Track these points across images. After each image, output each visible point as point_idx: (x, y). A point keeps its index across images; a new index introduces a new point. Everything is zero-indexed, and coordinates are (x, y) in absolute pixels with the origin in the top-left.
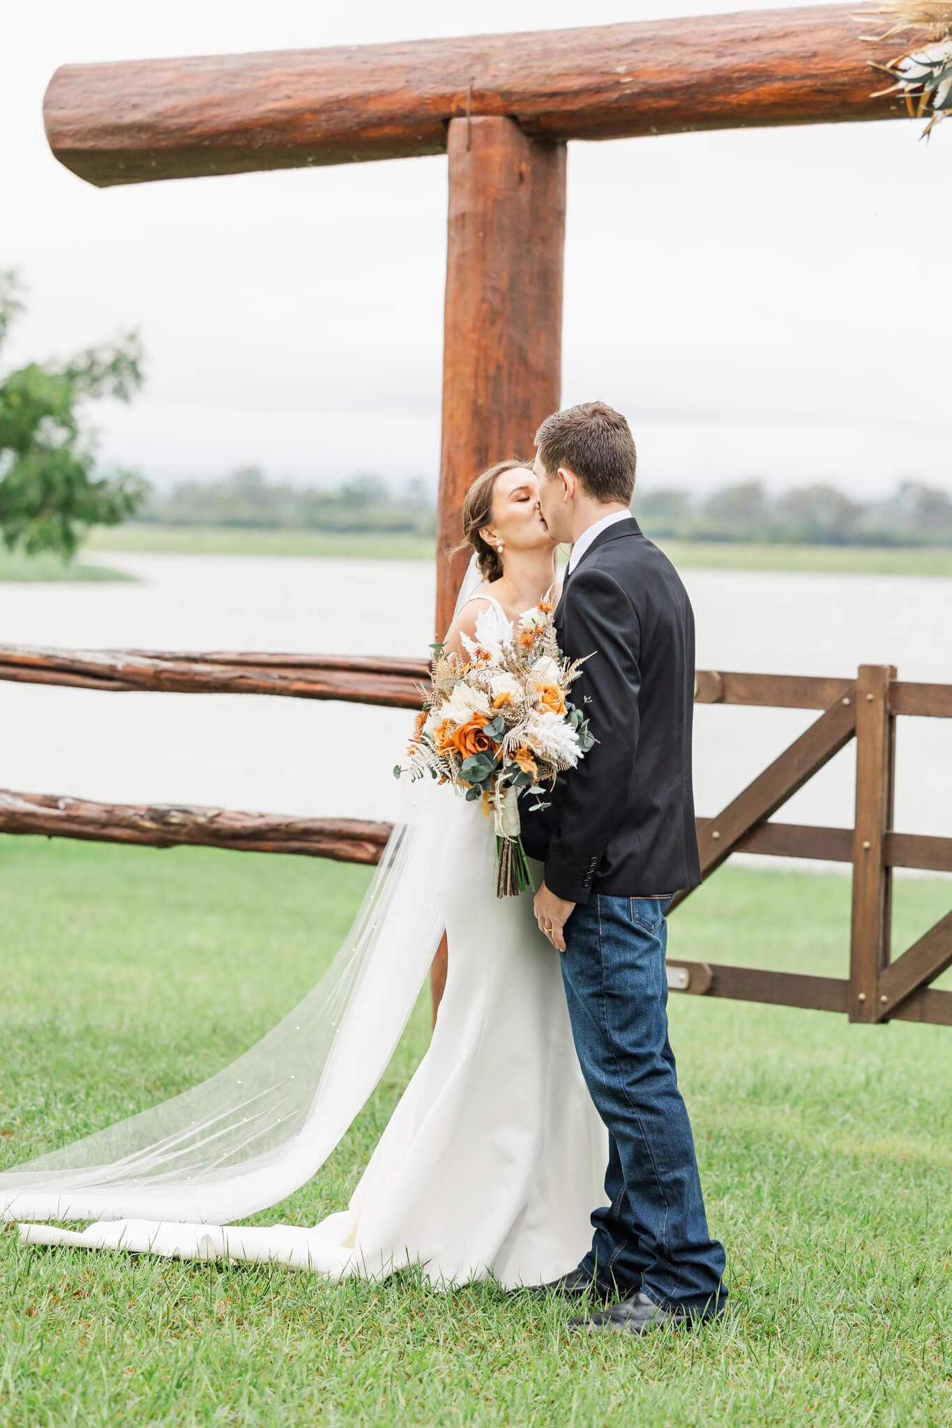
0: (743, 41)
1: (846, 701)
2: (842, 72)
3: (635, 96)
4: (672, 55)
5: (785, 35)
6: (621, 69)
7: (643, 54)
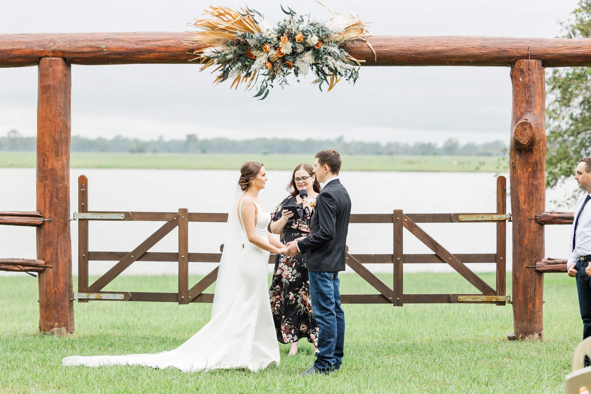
0: (144, 41)
1: (175, 218)
2: (178, 51)
3: (107, 54)
4: (121, 44)
5: (158, 41)
6: (104, 47)
7: (110, 43)
